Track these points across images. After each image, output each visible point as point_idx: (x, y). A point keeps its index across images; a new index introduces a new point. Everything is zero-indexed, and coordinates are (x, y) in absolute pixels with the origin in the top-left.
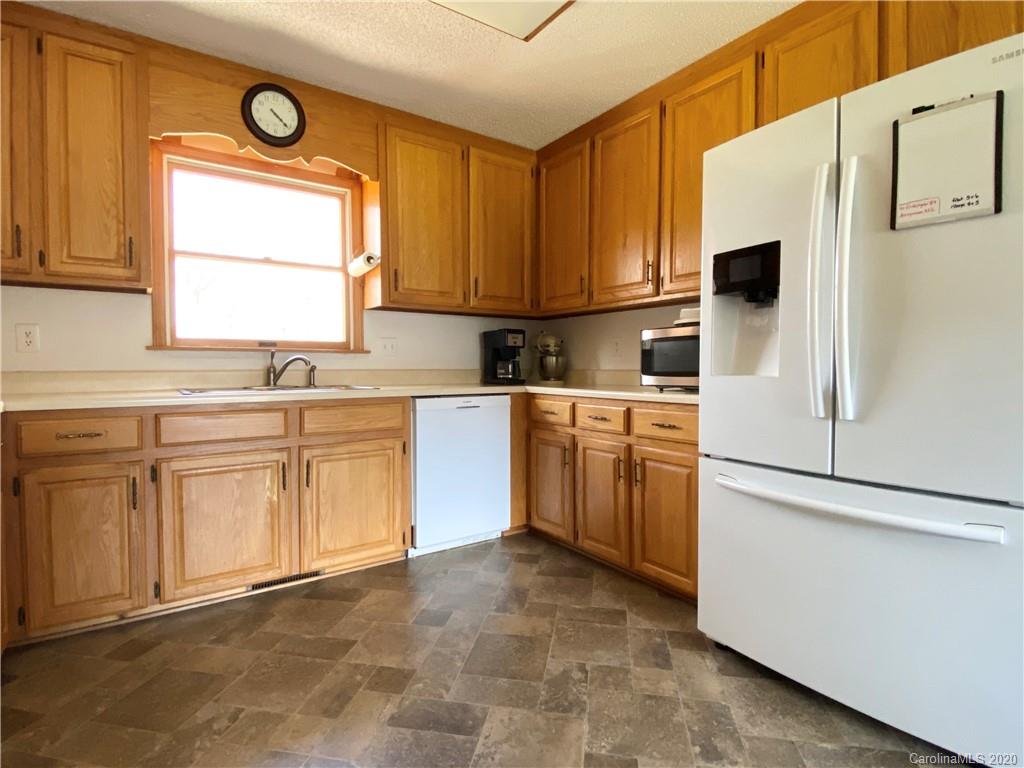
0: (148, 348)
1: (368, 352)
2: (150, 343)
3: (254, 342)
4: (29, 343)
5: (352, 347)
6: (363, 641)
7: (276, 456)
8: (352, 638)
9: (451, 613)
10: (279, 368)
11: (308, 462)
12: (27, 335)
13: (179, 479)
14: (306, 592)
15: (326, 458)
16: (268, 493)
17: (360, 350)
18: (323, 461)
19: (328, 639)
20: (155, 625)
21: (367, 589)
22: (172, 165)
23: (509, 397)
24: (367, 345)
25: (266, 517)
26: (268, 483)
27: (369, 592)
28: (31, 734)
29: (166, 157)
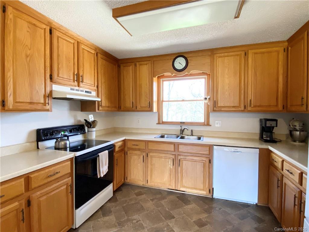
0: (157, 124)
1: (211, 126)
2: (157, 123)
3: (179, 122)
4: (138, 122)
5: (206, 124)
6: (176, 219)
7: (172, 156)
8: (175, 216)
9: (207, 225)
10: (183, 129)
11: (179, 159)
12: (138, 121)
13: (152, 157)
14: (179, 195)
15: (185, 159)
16: (170, 166)
17: (208, 124)
18: (184, 160)
19: (170, 213)
20: (146, 189)
21: (192, 202)
22: (163, 81)
23: (258, 149)
24: (211, 123)
25: (169, 172)
26: (170, 163)
27: (192, 204)
28: (114, 204)
29: (161, 79)
